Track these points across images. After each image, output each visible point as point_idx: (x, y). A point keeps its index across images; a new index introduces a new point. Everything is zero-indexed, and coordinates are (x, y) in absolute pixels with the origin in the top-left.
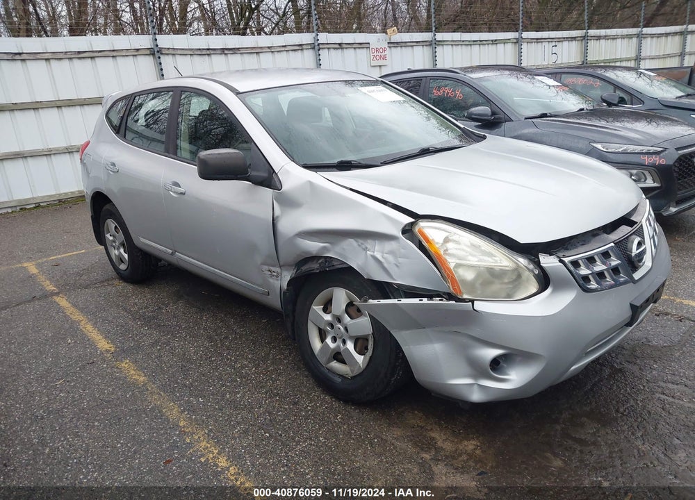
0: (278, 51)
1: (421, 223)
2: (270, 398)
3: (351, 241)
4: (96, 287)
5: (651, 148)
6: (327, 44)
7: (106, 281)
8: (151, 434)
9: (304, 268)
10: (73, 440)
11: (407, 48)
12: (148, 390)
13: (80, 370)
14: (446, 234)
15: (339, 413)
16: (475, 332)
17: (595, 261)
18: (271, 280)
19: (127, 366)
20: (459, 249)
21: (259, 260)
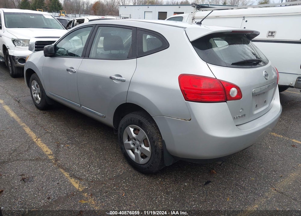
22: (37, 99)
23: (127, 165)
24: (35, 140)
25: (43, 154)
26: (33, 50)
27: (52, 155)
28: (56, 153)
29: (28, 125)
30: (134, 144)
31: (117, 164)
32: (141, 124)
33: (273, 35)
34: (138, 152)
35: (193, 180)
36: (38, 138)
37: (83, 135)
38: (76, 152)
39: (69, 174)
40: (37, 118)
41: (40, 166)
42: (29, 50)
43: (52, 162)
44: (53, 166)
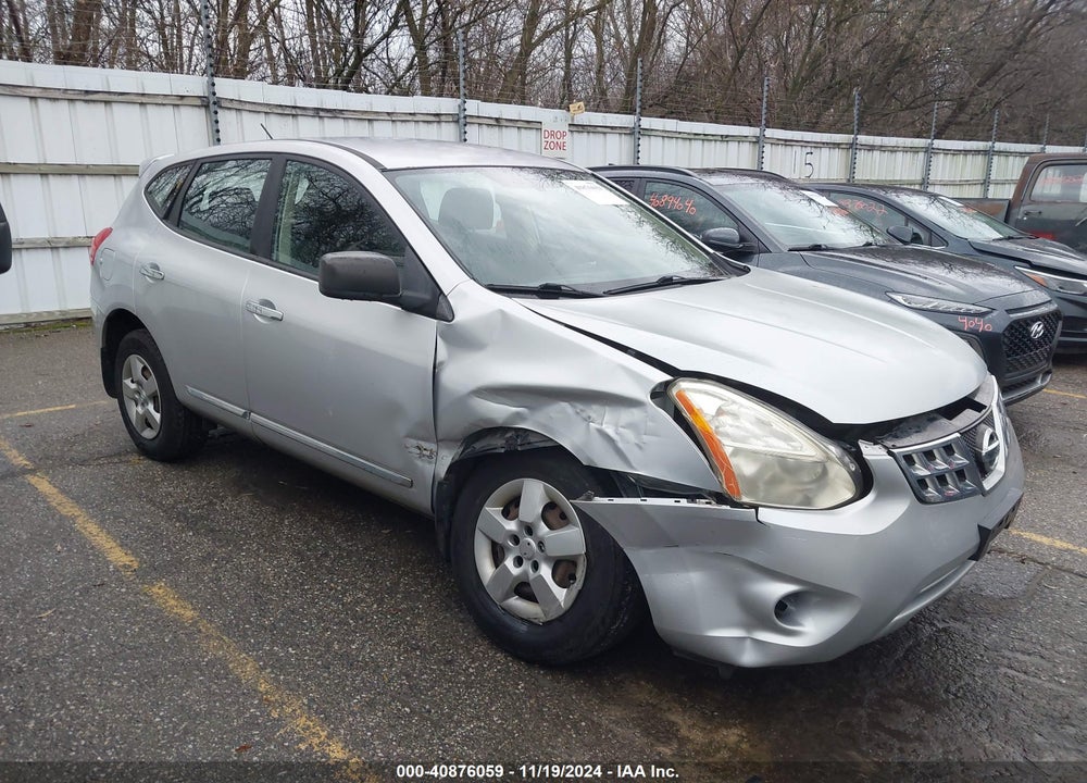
0: (402, 121)
1: (681, 383)
2: (406, 651)
3: (565, 405)
4: (100, 465)
5: (971, 307)
6: (478, 117)
7: (119, 455)
8: (212, 704)
9: (478, 446)
10: (77, 709)
11: (597, 135)
12: (200, 631)
13: (81, 594)
14: (719, 403)
15: (520, 681)
16: (755, 555)
17: (935, 458)
18: (419, 463)
19: (161, 592)
20: (737, 427)
21: (402, 428)
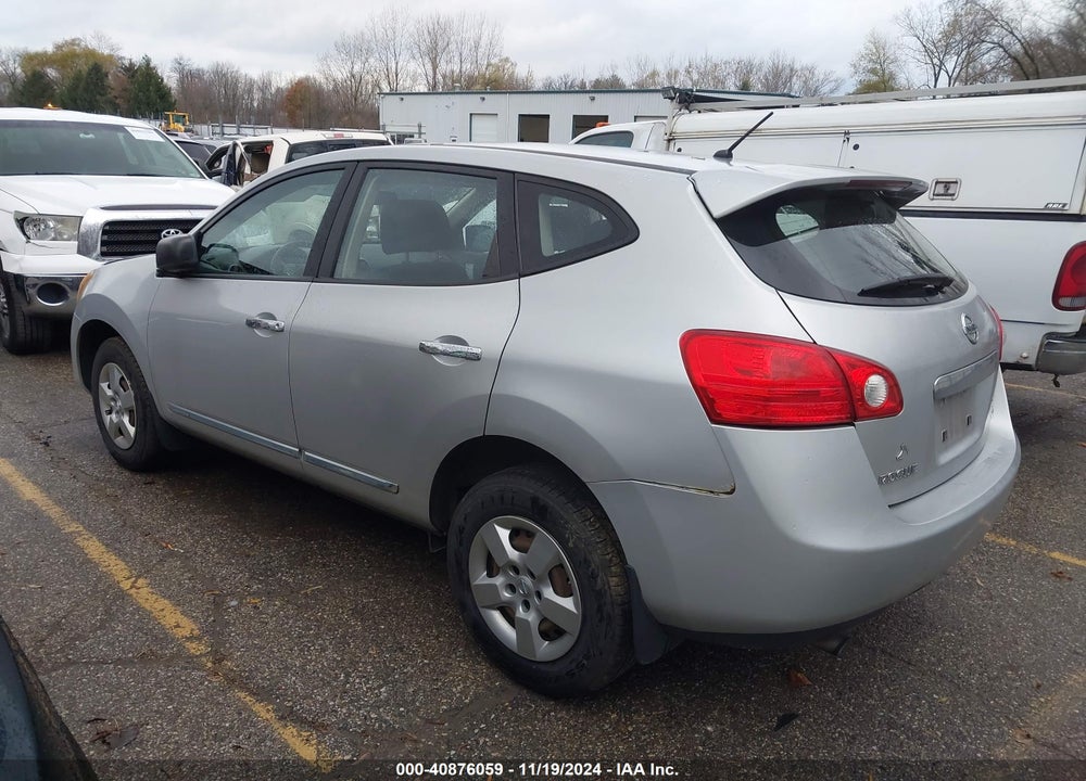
22: (121, 431)
23: (484, 669)
24: (126, 585)
25: (163, 638)
26: (95, 255)
27: (199, 638)
28: (214, 630)
29: (93, 529)
30: (512, 588)
31: (447, 665)
32: (540, 513)
33: (950, 192)
34: (531, 617)
35: (735, 712)
36: (138, 577)
37: (305, 559)
38: (287, 623)
39: (275, 711)
40: (125, 503)
41: (158, 685)
42: (79, 252)
43: (201, 667)
44: (210, 682)
